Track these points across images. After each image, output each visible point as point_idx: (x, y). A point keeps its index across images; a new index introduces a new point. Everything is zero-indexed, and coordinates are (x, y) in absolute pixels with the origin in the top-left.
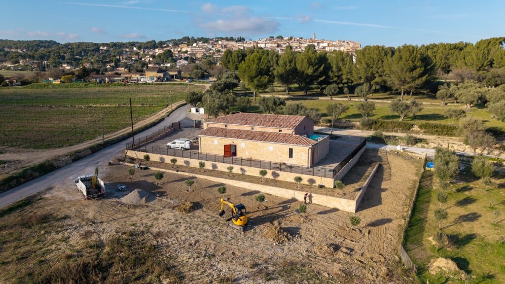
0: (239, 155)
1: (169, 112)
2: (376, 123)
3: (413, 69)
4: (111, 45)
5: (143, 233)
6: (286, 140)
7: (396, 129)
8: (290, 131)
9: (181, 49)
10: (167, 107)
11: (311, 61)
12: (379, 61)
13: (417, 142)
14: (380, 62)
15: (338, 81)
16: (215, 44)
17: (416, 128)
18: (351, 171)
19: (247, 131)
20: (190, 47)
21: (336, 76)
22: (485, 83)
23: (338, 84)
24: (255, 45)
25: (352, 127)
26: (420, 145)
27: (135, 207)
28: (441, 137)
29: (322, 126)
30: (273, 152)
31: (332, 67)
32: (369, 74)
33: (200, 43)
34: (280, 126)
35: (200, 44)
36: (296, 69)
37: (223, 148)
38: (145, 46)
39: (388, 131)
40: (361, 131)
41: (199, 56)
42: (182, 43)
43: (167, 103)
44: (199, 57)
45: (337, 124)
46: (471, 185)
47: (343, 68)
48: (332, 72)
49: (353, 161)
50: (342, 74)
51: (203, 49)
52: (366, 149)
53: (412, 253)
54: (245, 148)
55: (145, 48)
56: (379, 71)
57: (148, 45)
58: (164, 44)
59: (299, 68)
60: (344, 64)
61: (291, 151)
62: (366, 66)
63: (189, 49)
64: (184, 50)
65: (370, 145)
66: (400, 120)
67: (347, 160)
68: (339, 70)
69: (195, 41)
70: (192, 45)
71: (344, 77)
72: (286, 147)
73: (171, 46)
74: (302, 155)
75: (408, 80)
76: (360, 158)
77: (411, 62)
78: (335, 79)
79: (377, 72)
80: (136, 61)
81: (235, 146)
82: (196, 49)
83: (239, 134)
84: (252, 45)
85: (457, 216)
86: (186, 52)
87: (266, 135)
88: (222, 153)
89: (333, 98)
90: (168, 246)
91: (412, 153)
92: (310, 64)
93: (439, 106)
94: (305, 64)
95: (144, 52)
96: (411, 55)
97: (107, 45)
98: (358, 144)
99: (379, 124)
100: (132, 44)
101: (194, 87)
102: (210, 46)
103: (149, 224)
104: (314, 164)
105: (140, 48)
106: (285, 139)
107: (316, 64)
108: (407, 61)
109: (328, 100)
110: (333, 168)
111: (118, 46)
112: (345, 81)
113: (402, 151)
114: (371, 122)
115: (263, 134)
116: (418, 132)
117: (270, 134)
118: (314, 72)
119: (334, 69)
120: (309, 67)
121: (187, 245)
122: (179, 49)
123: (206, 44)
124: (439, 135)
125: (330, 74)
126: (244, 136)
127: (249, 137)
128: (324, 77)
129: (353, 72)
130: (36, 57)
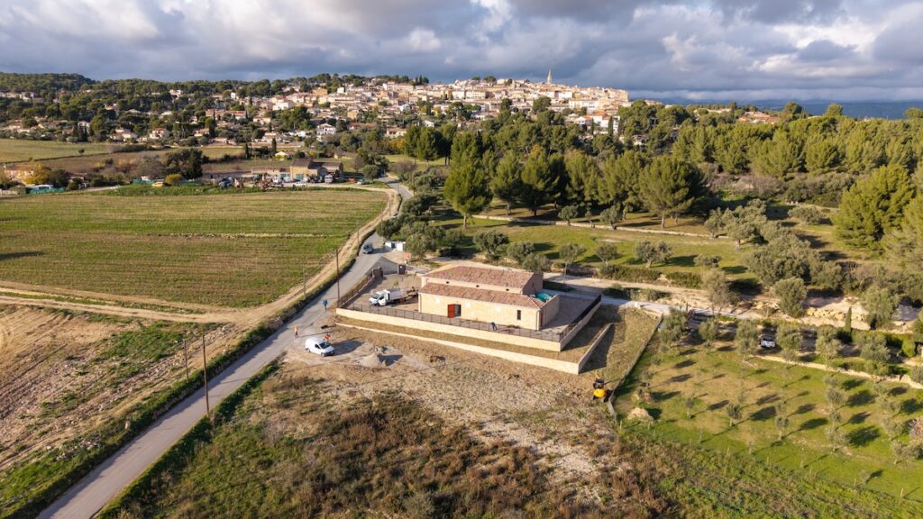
0: (464, 315)
1: (355, 248)
2: (617, 270)
3: (674, 191)
4: (189, 88)
5: (397, 392)
6: (514, 302)
7: (640, 278)
8: (518, 291)
9: (318, 97)
10: (349, 238)
11: (542, 173)
12: (632, 174)
13: (658, 298)
14: (635, 175)
15: (579, 199)
16: (376, 90)
17: (663, 278)
18: (580, 333)
19: (472, 289)
20: (332, 95)
21: (576, 192)
22: (786, 196)
23: (579, 203)
24: (447, 93)
25: (589, 274)
26: (661, 300)
27: (379, 370)
28: (689, 290)
29: (554, 272)
30: (502, 313)
31: (570, 179)
32: (620, 192)
33: (350, 87)
34: (507, 285)
35: (350, 89)
36: (521, 182)
37: (446, 307)
38: (252, 91)
39: (631, 281)
40: (599, 280)
41: (352, 115)
42: (318, 86)
43: (347, 232)
44: (352, 117)
45: (572, 270)
46: (696, 348)
47: (585, 181)
48: (571, 186)
49: (582, 323)
50: (583, 189)
51: (356, 98)
52: (601, 306)
53: (618, 406)
54: (470, 309)
55: (252, 95)
56: (634, 187)
57: (258, 89)
58: (285, 86)
59: (525, 180)
60: (586, 176)
61: (519, 312)
62: (615, 181)
63: (331, 100)
64: (322, 101)
65: (606, 301)
66: (647, 265)
67: (576, 321)
68: (581, 183)
69: (341, 82)
70: (336, 91)
71: (586, 193)
72: (514, 309)
73: (297, 90)
74: (530, 318)
75: (669, 203)
76: (593, 316)
77: (671, 181)
78: (575, 196)
79: (631, 189)
80: (243, 122)
81: (460, 306)
82: (344, 98)
83: (462, 293)
84: (442, 93)
85: (670, 378)
86: (328, 105)
87: (493, 295)
88: (445, 313)
89: (572, 224)
90: (423, 402)
91: (649, 311)
92: (541, 176)
93: (708, 239)
94: (534, 177)
95: (251, 102)
96: (672, 172)
97: (182, 87)
98: (594, 299)
99: (620, 272)
100: (228, 86)
101: (370, 194)
102: (369, 94)
103: (399, 384)
104: (543, 325)
105: (243, 94)
106: (512, 300)
107: (549, 176)
108: (666, 180)
109: (564, 227)
110: (560, 331)
111: (202, 89)
112: (588, 198)
113: (639, 308)
114: (612, 269)
115: (489, 292)
116: (664, 284)
117: (496, 293)
118: (546, 186)
119: (573, 181)
120: (538, 181)
121: (437, 400)
122: (314, 99)
123: (360, 89)
124: (687, 287)
125: (567, 188)
126: (468, 295)
127: (475, 297)
128: (559, 194)
129: (599, 188)
130: (64, 114)
